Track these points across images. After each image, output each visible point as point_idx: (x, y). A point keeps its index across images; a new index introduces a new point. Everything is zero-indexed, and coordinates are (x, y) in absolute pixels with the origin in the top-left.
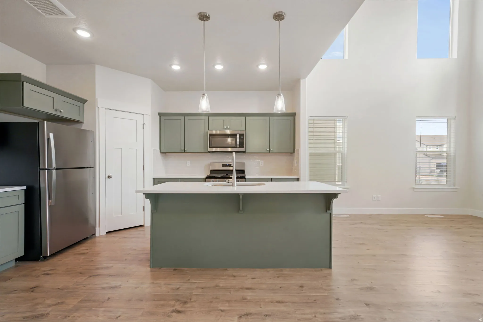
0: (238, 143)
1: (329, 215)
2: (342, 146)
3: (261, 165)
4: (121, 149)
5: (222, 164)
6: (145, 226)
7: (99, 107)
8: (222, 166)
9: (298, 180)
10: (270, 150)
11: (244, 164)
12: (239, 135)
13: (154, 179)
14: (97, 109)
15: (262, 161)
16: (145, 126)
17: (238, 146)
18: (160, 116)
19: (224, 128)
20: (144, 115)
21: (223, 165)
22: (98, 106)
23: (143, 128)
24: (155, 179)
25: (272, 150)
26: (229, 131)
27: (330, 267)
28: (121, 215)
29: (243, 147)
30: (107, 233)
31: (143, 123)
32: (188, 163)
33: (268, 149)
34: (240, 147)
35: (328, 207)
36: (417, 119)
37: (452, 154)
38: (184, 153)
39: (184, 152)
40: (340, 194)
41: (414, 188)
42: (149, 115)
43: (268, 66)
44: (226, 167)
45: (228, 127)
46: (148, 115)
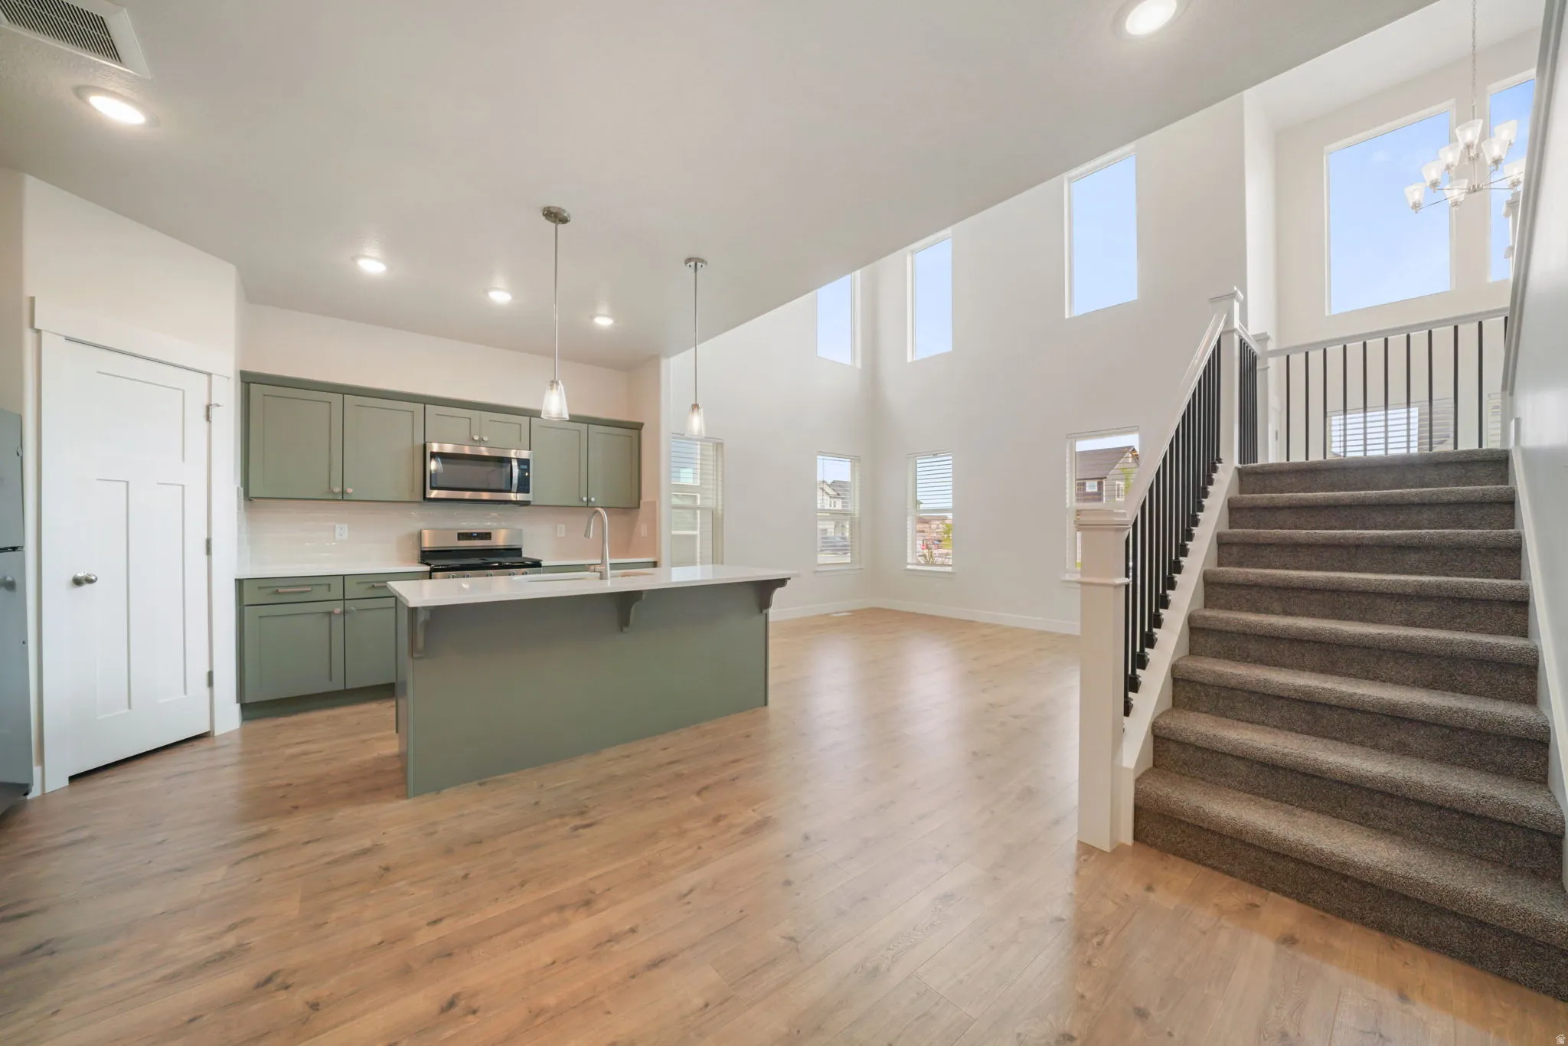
0: (515, 481)
1: (764, 617)
2: (711, 496)
3: (559, 535)
4: (127, 482)
5: (459, 534)
6: (217, 733)
7: (38, 331)
8: (459, 539)
9: (655, 564)
10: (588, 500)
11: (520, 532)
12: (516, 460)
13: (240, 583)
14: (29, 336)
15: (562, 527)
16: (214, 411)
17: (514, 488)
18: (249, 383)
19: (473, 439)
20: (213, 376)
21: (462, 536)
22: (37, 326)
23: (208, 418)
24: (245, 582)
25: (593, 499)
26: (483, 449)
27: (766, 704)
28: (126, 711)
29: (527, 491)
30: (72, 779)
31: (206, 402)
32: (343, 531)
33: (585, 499)
34: (518, 491)
35: (764, 603)
36: (818, 457)
37: (857, 516)
38: (343, 500)
39: (343, 497)
40: (789, 579)
41: (816, 572)
42: (228, 378)
43: (615, 322)
44: (470, 539)
45: (485, 439)
46: (226, 379)
